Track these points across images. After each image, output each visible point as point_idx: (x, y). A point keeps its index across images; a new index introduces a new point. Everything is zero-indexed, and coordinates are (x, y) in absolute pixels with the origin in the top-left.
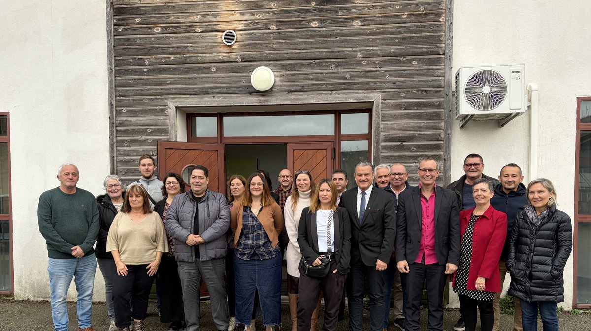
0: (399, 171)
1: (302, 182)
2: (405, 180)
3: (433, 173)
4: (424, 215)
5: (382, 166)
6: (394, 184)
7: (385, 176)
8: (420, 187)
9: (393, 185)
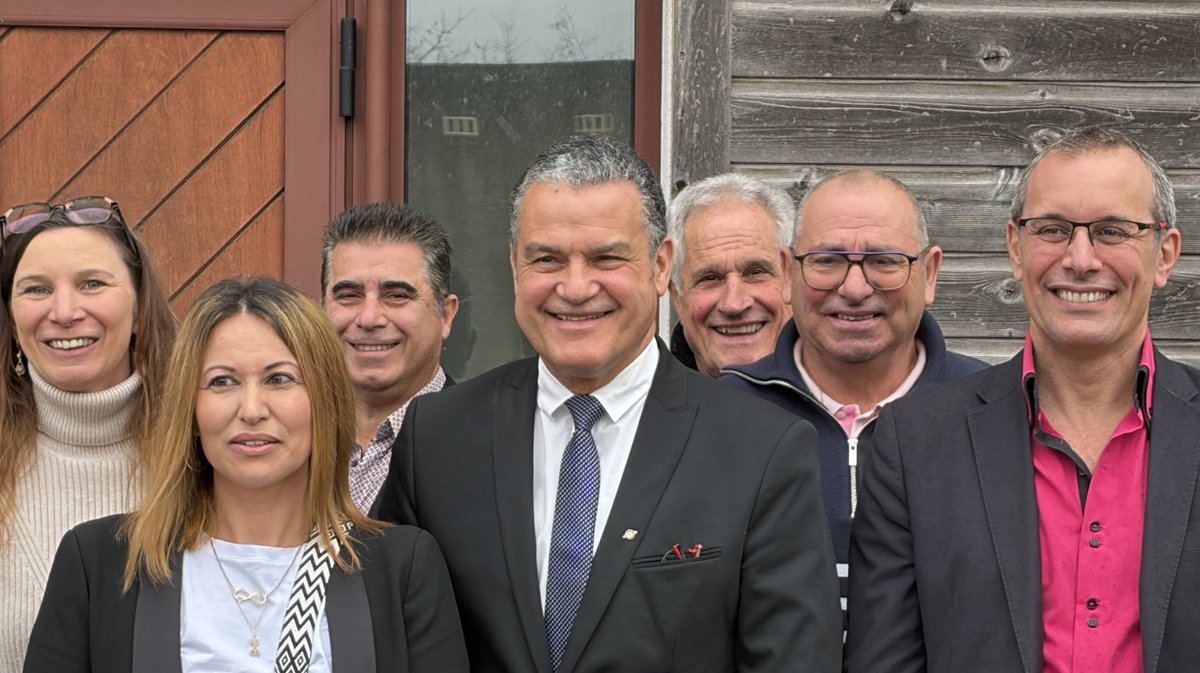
0: (874, 237)
1: (66, 301)
2: (916, 313)
3: (1128, 253)
4: (1062, 589)
5: (729, 188)
6: (833, 344)
7: (753, 270)
8: (1028, 369)
9: (821, 349)
